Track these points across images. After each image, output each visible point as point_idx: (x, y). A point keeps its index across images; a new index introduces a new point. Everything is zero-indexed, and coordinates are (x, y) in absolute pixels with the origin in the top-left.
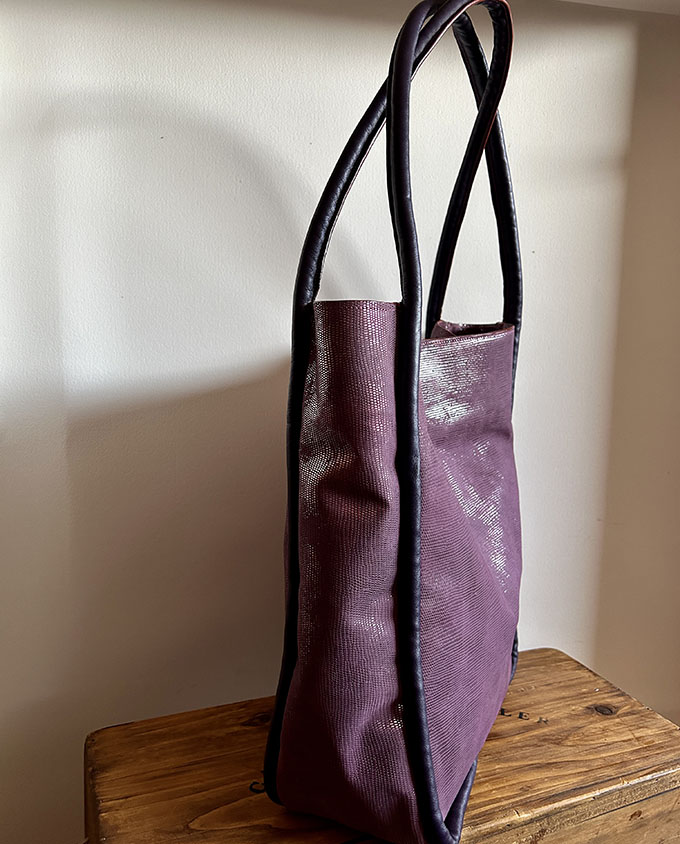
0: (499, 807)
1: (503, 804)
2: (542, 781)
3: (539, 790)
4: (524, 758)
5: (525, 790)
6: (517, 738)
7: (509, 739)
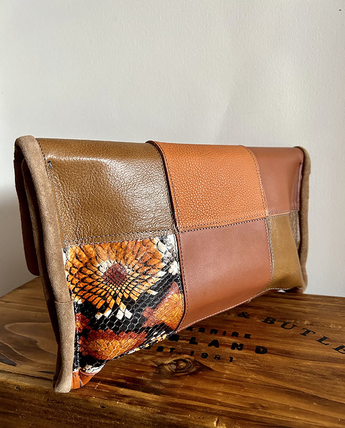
0: (206, 408)
1: (214, 407)
2: (286, 408)
3: (270, 414)
4: (291, 381)
5: (254, 407)
6: (309, 363)
7: (297, 361)
